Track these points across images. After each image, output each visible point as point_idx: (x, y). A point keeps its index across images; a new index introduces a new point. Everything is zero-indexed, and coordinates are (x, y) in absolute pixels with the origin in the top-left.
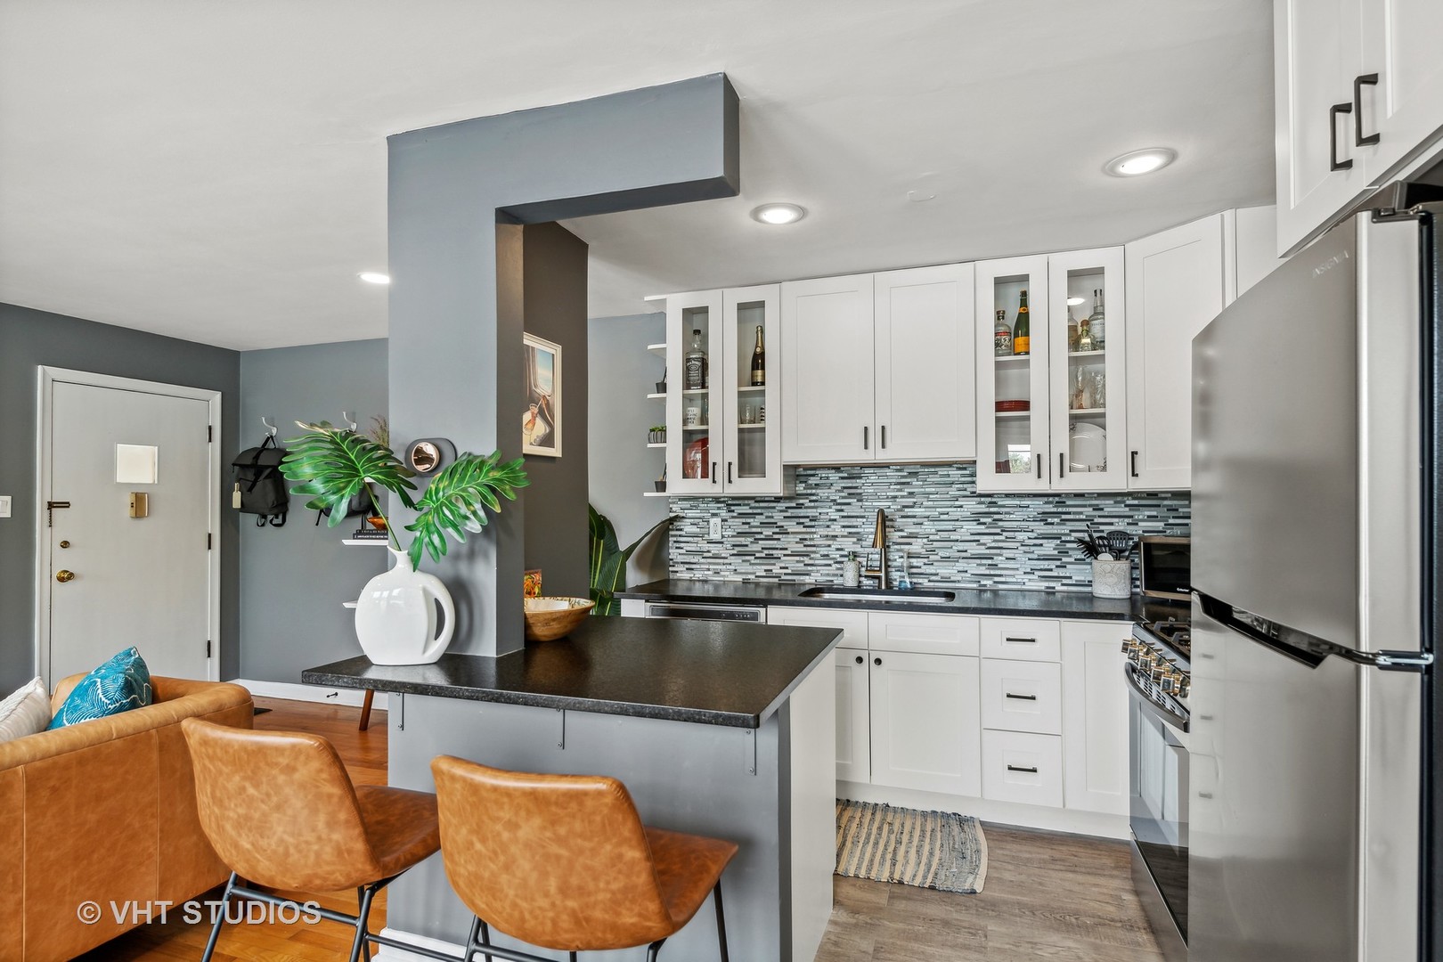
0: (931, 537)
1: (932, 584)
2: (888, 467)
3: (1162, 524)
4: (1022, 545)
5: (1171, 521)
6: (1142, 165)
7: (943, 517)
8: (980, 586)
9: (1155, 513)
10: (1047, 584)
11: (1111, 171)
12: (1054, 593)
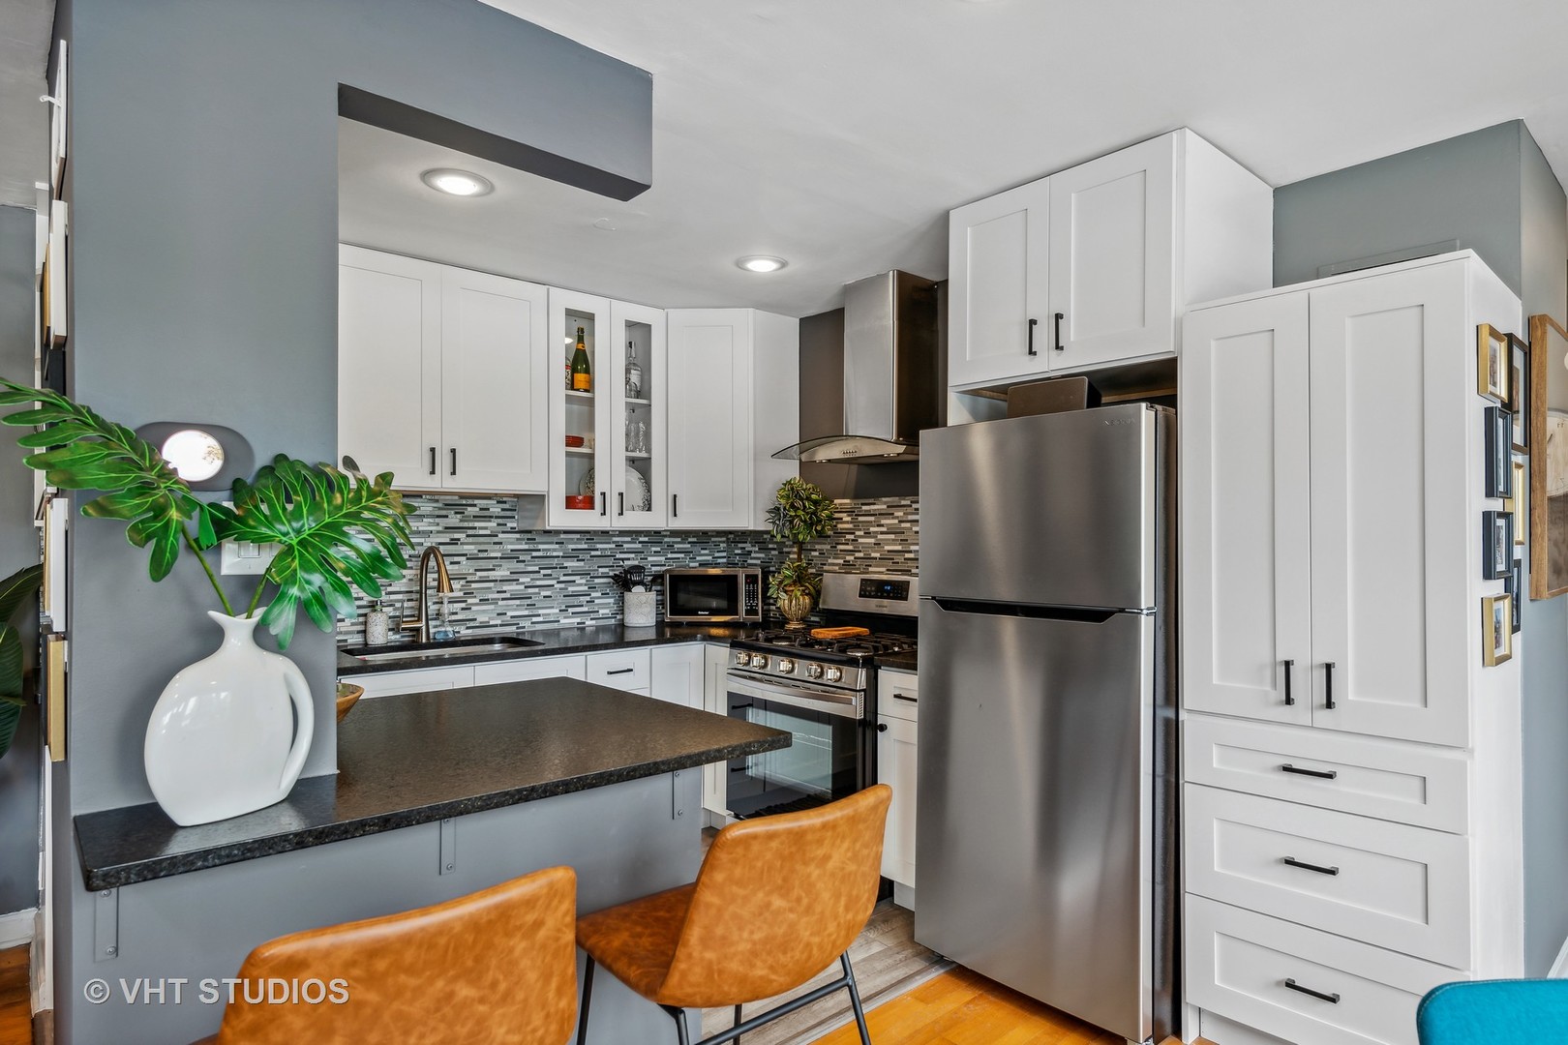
0: (469, 578)
1: (470, 631)
2: (421, 497)
3: (663, 558)
4: (558, 582)
5: (669, 556)
6: (762, 266)
7: (481, 555)
8: (517, 628)
9: (659, 549)
10: (579, 620)
11: (740, 264)
12: (584, 628)
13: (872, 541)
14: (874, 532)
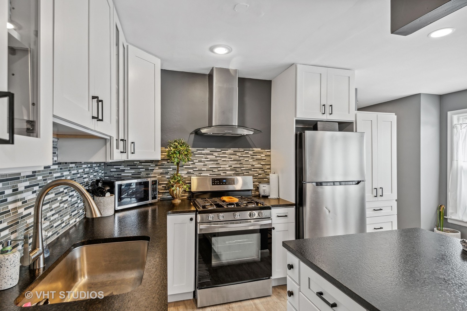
13: (203, 164)
14: (203, 161)
